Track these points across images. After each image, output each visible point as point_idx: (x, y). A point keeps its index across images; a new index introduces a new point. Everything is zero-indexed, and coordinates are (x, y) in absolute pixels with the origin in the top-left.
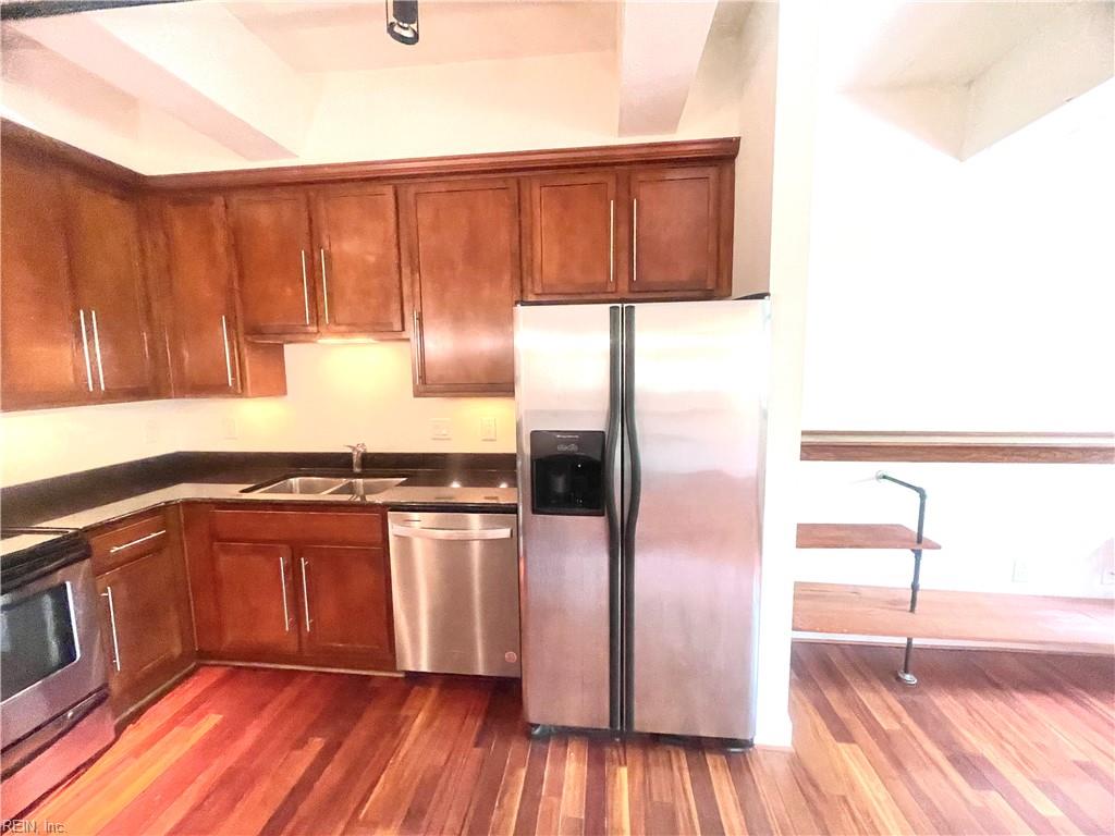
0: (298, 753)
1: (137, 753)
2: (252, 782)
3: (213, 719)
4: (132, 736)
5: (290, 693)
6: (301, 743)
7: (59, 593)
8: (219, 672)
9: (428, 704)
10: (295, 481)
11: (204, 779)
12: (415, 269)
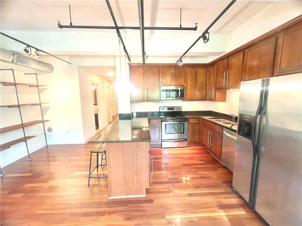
0: (199, 161)
1: (188, 149)
2: (192, 159)
3: (196, 151)
4: (189, 148)
5: (208, 155)
6: (201, 161)
7: (184, 124)
8: (202, 148)
9: (222, 172)
10: (222, 120)
11: (190, 156)
12: (245, 72)
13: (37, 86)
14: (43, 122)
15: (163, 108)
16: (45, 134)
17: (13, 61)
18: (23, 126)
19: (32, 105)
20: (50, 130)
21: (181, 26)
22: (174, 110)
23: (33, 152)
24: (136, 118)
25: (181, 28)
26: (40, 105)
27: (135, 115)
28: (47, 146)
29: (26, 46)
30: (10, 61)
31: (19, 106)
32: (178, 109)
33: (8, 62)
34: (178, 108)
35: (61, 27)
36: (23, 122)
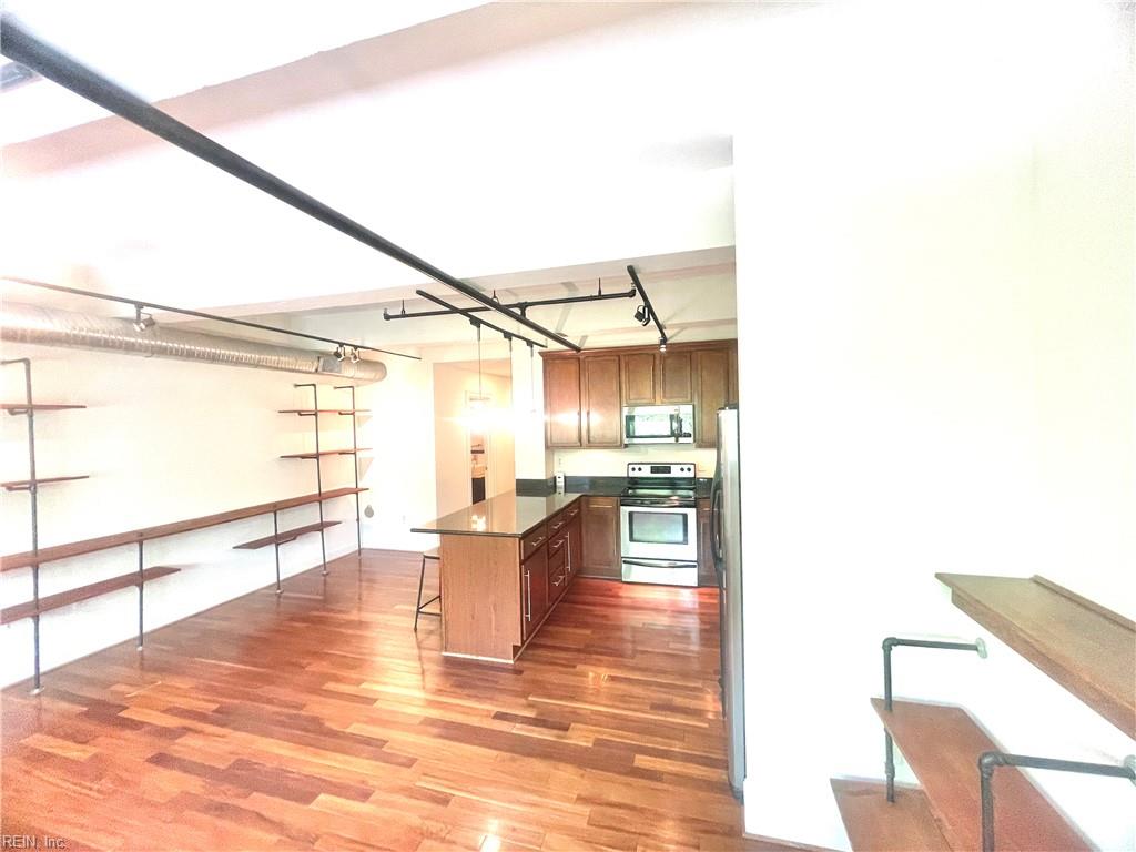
7: (685, 515)
13: (353, 414)
14: (356, 492)
15: (637, 467)
16: (358, 520)
17: (317, 370)
18: (320, 498)
19: (341, 453)
20: (369, 512)
21: (600, 291)
22: (670, 472)
23: (334, 558)
24: (565, 491)
25: (600, 297)
26: (355, 453)
27: (560, 482)
28: (360, 551)
29: (338, 345)
30: (313, 370)
31: (317, 456)
32: (682, 470)
33: (310, 373)
34: (681, 466)
35: (388, 317)
36: (322, 491)
